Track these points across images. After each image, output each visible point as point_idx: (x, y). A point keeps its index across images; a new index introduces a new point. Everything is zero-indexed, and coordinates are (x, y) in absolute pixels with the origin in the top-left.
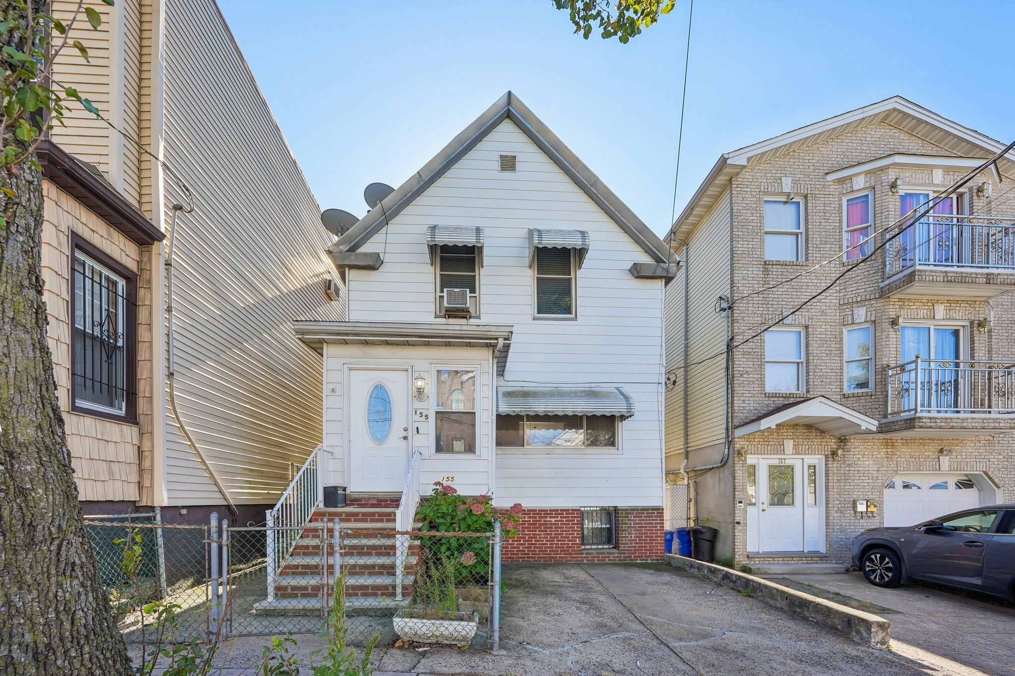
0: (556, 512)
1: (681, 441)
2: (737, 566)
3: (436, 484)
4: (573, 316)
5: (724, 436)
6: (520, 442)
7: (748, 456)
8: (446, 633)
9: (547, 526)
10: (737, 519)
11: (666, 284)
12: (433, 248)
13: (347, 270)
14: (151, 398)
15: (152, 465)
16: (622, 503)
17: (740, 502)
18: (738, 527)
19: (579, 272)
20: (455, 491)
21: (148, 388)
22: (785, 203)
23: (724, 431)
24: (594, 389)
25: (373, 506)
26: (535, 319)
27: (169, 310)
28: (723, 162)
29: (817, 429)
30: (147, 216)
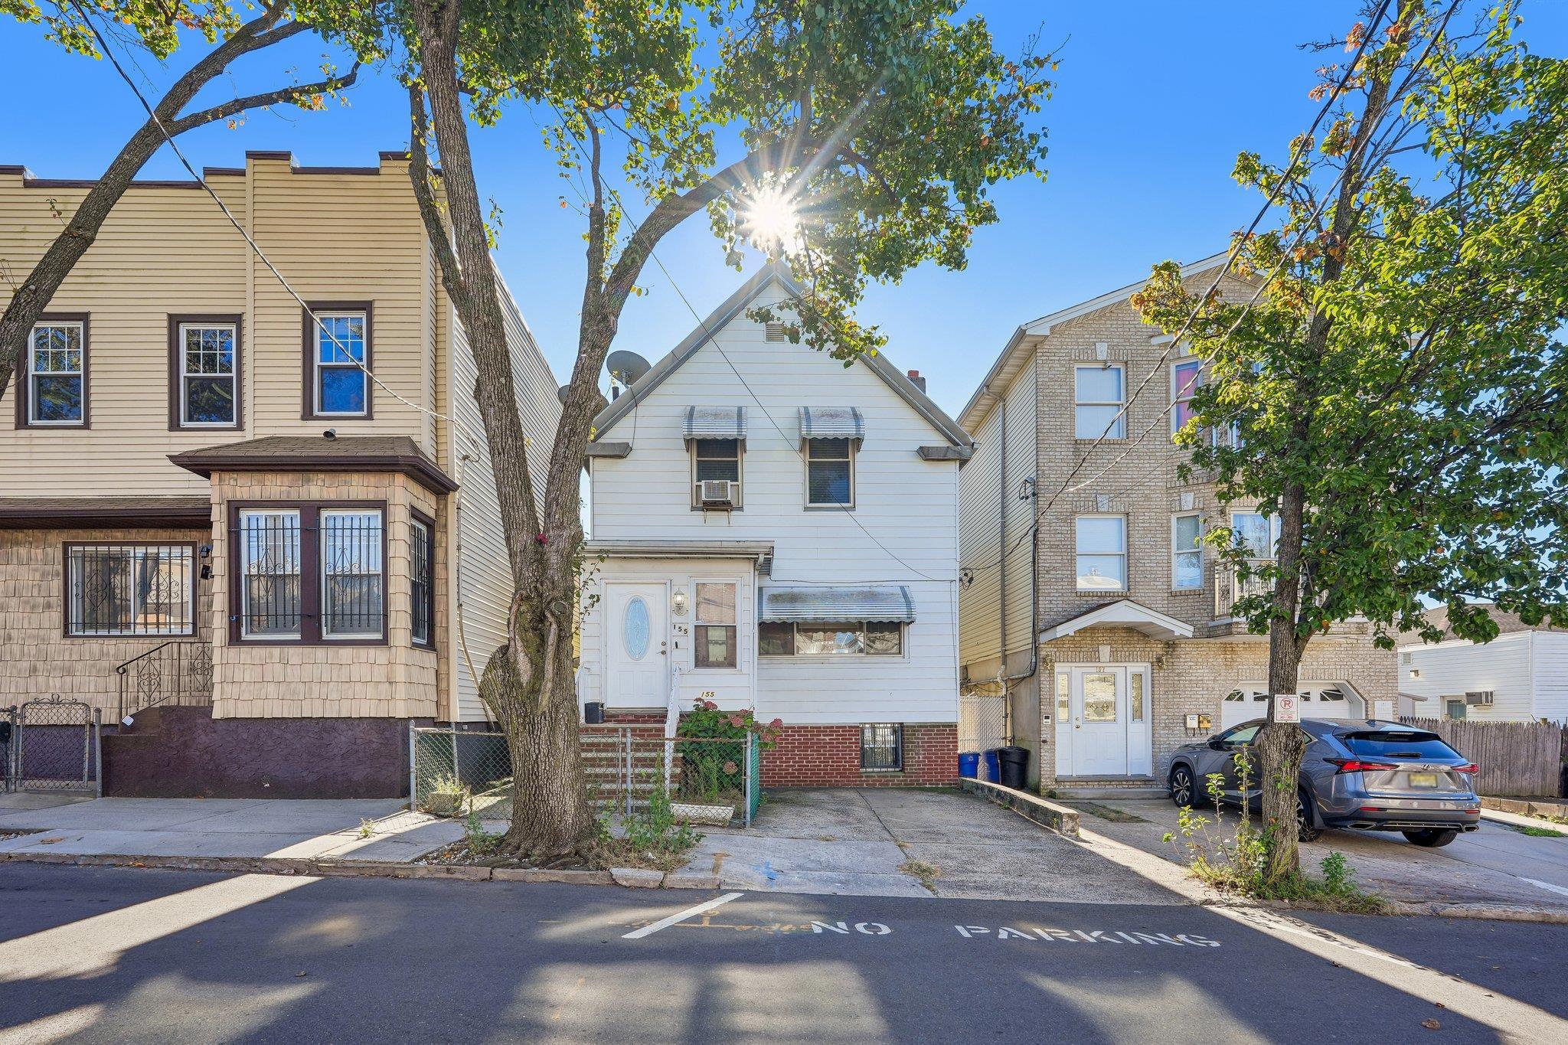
0: (830, 729)
1: (998, 643)
2: (1043, 792)
3: (697, 700)
4: (851, 505)
5: (1030, 641)
6: (789, 649)
7: (1056, 664)
8: (710, 815)
9: (821, 745)
10: (1043, 737)
11: (961, 466)
12: (689, 442)
13: (591, 459)
14: (447, 627)
15: (448, 686)
16: (910, 719)
17: (1047, 718)
18: (1045, 747)
19: (858, 456)
20: (715, 706)
21: (444, 619)
22: (1103, 369)
23: (1030, 635)
24: (874, 589)
25: (630, 722)
26: (806, 509)
27: (459, 548)
28: (1021, 334)
29: (1138, 632)
30: (444, 469)
